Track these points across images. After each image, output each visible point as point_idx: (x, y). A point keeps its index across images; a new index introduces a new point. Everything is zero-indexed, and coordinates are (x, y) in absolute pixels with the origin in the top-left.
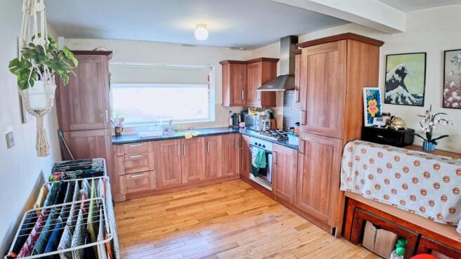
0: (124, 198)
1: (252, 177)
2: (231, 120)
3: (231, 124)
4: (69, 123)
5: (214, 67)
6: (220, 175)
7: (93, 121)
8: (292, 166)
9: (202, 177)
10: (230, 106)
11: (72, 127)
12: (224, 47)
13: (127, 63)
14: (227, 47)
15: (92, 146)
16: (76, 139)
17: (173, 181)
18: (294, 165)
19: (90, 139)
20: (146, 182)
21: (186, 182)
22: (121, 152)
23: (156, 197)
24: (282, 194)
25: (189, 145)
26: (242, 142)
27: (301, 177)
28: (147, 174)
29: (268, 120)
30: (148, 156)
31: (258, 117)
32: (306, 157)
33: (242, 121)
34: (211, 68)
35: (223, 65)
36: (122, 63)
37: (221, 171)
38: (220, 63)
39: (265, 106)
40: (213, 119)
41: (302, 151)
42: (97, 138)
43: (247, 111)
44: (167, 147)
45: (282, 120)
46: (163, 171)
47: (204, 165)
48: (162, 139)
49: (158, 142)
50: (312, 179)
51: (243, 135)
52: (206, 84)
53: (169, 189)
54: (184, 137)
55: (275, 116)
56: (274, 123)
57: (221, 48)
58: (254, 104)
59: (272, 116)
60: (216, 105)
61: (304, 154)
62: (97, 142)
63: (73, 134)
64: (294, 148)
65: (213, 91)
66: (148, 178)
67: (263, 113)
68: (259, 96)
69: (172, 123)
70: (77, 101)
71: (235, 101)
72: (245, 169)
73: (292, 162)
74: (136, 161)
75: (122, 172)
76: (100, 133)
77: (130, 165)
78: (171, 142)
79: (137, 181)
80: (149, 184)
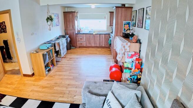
0: (78, 47)
4: (67, 28)
6: (103, 46)
7: (72, 28)
9: (98, 45)
11: (68, 29)
17: (90, 45)
19: (71, 32)
20: (83, 44)
21: (93, 46)
22: (78, 36)
28: (83, 42)
30: (84, 38)
38: (109, 12)
46: (87, 42)
47: (98, 42)
52: (104, 19)
60: (107, 26)
63: (68, 31)
70: (68, 23)
74: (81, 38)
75: (78, 41)
76: (73, 31)
77: (80, 39)
78: (90, 35)
79: (81, 43)
80: (84, 45)
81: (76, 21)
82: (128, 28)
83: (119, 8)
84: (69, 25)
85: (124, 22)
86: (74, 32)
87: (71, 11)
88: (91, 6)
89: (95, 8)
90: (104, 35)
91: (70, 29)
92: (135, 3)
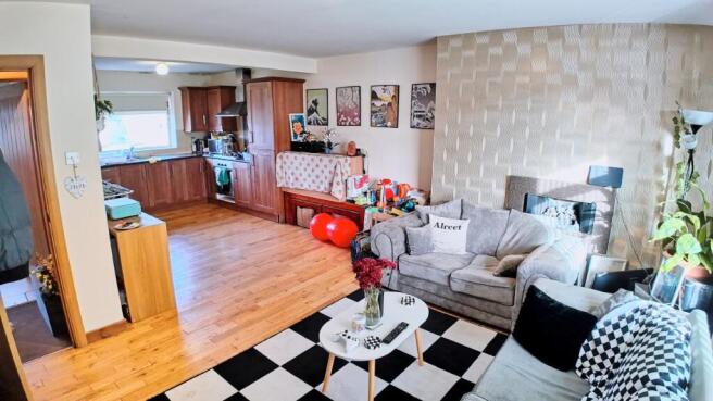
1: (218, 196)
2: (194, 146)
3: (194, 149)
5: (172, 93)
6: (186, 198)
9: (169, 200)
10: (192, 131)
12: (183, 73)
14: (186, 73)
18: (249, 176)
24: (243, 204)
25: (154, 170)
29: (230, 143)
31: (220, 141)
32: (256, 169)
33: (206, 146)
34: (170, 93)
35: (182, 91)
37: (187, 195)
38: (180, 88)
39: (226, 131)
40: (175, 145)
41: (253, 164)
43: (209, 137)
47: (169, 187)
50: (261, 185)
52: (166, 110)
54: (148, 162)
57: (180, 74)
58: (215, 129)
59: (234, 140)
60: (177, 132)
61: (254, 166)
64: (247, 163)
65: (173, 116)
67: (225, 138)
68: (219, 121)
71: (197, 127)
73: (247, 174)
78: (137, 167)
82: (302, 130)
83: (278, 82)
85: (292, 116)
88: (154, 66)
89: (170, 73)
90: (183, 161)
92: (315, 71)
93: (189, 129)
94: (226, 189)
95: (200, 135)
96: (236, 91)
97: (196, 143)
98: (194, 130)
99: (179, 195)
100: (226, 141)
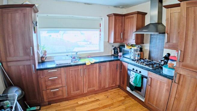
0: (47, 103)
1: (128, 89)
2: (113, 51)
3: (113, 53)
4: (6, 56)
5: (103, 19)
6: (107, 86)
7: (23, 55)
8: (164, 90)
9: (96, 88)
10: (114, 42)
11: (9, 59)
12: (110, 6)
13: (49, 15)
14: (111, 6)
15: (23, 72)
16: (12, 67)
17: (78, 92)
18: (167, 90)
19: (21, 67)
20: (60, 93)
21: (87, 92)
22: (43, 76)
23: (67, 102)
24: (153, 107)
25: (89, 69)
26: (122, 67)
27: (173, 99)
28: (61, 89)
29: (139, 52)
30: (61, 77)
31: (132, 51)
32: (180, 87)
33: (120, 52)
34: (102, 19)
35: (109, 17)
36: (45, 15)
37: (108, 84)
38: (108, 16)
39: (137, 43)
40: (102, 50)
41: (177, 81)
42: (26, 66)
43: (124, 46)
44: (74, 71)
45: (148, 52)
46: (71, 86)
47: (98, 81)
48: (71, 66)
49: (68, 67)
50: (182, 103)
51: (123, 62)
52: (98, 29)
53: (76, 96)
54: (85, 64)
55: (143, 50)
56: (142, 54)
57: (108, 6)
58: (129, 41)
59: (141, 50)
60: (104, 42)
61: (178, 83)
62: (26, 69)
63: (10, 64)
64: (169, 78)
65: (102, 33)
66: (62, 91)
67: (136, 48)
68: (134, 37)
69: (78, 53)
70: (10, 41)
71: (117, 40)
72: (123, 83)
73: (165, 88)
74: (53, 81)
75: (44, 88)
76: (28, 63)
77: (49, 83)
78: (76, 68)
79: (54, 93)
80: (63, 96)
81: (35, 32)
84: (12, 47)
86: (30, 66)
87: (21, 3)
90: (108, 63)
91: (18, 59)
93: (112, 41)
94: (138, 89)
95: (117, 45)
96: (146, 16)
97: (114, 49)
98: (115, 42)
99: (102, 86)
100: (136, 51)
